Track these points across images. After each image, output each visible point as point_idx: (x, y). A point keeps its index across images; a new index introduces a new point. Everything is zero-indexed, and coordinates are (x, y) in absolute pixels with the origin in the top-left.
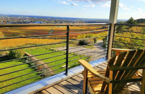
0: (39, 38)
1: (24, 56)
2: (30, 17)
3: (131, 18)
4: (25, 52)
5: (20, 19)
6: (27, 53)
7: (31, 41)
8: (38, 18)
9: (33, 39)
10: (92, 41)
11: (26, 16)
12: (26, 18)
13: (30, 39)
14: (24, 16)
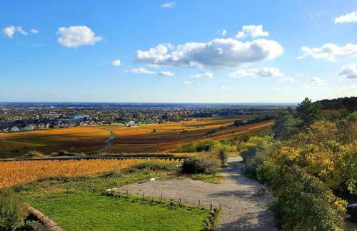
0: (78, 159)
1: (25, 221)
2: (59, 106)
3: (306, 99)
4: (31, 208)
5: (33, 112)
6: (36, 212)
7: (55, 167)
8: (79, 108)
9: (62, 161)
10: (215, 160)
11: (49, 105)
12: (50, 110)
13: (55, 161)
14: (44, 103)
